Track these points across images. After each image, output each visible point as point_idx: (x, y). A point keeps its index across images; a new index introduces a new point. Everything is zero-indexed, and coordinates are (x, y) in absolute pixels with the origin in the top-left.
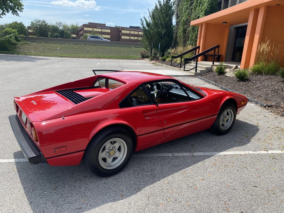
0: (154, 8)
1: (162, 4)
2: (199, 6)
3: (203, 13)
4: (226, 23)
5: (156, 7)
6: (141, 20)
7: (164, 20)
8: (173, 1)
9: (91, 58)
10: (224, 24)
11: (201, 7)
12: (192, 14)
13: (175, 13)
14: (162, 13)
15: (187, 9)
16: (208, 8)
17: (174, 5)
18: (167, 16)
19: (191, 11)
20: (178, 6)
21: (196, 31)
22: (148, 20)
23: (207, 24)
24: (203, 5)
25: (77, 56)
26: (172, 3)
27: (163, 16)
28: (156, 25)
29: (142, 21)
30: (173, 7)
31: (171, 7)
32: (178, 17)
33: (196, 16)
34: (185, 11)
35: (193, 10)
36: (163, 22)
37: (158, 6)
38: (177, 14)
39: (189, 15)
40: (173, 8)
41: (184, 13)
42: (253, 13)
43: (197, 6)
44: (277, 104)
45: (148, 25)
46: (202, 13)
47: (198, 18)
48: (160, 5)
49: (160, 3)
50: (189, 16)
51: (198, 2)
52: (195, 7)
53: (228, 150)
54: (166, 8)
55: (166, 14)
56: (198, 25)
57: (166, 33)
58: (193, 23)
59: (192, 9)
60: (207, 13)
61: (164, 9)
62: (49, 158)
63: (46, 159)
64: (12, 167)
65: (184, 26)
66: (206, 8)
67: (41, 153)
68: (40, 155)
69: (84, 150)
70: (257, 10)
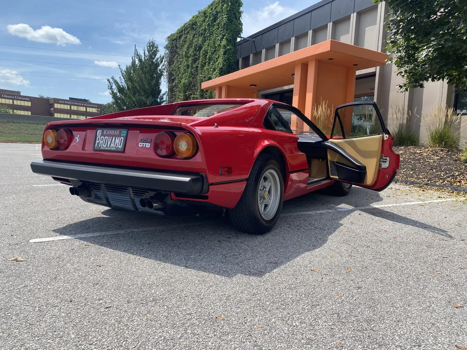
0: (129, 64)
1: (143, 60)
2: (209, 63)
3: (217, 73)
4: (255, 86)
5: (134, 63)
6: (108, 80)
7: (149, 84)
8: (161, 56)
9: (12, 142)
11: (213, 64)
12: (197, 74)
13: (165, 73)
14: (144, 73)
15: (188, 68)
16: (224, 65)
17: (161, 62)
18: (152, 77)
19: (197, 71)
20: (170, 63)
22: (119, 82)
23: (228, 86)
24: (215, 62)
26: (158, 59)
27: (146, 77)
28: (133, 90)
29: (109, 83)
30: (161, 66)
31: (157, 65)
32: (171, 80)
33: (205, 77)
34: (185, 70)
35: (199, 68)
36: (147, 87)
37: (137, 62)
38: (170, 75)
39: (193, 75)
40: (160, 68)
41: (183, 74)
42: (300, 69)
43: (205, 64)
45: (121, 90)
46: (215, 72)
47: (210, 79)
48: (140, 60)
49: (139, 58)
50: (193, 78)
51: (206, 58)
52: (202, 65)
54: (150, 66)
55: (150, 74)
56: (213, 88)
58: (205, 85)
59: (197, 67)
60: (222, 73)
61: (146, 67)
62: (212, 184)
63: (209, 185)
64: (78, 243)
65: (185, 92)
66: (221, 66)
67: (203, 174)
68: (202, 176)
69: (247, 180)
70: (304, 65)
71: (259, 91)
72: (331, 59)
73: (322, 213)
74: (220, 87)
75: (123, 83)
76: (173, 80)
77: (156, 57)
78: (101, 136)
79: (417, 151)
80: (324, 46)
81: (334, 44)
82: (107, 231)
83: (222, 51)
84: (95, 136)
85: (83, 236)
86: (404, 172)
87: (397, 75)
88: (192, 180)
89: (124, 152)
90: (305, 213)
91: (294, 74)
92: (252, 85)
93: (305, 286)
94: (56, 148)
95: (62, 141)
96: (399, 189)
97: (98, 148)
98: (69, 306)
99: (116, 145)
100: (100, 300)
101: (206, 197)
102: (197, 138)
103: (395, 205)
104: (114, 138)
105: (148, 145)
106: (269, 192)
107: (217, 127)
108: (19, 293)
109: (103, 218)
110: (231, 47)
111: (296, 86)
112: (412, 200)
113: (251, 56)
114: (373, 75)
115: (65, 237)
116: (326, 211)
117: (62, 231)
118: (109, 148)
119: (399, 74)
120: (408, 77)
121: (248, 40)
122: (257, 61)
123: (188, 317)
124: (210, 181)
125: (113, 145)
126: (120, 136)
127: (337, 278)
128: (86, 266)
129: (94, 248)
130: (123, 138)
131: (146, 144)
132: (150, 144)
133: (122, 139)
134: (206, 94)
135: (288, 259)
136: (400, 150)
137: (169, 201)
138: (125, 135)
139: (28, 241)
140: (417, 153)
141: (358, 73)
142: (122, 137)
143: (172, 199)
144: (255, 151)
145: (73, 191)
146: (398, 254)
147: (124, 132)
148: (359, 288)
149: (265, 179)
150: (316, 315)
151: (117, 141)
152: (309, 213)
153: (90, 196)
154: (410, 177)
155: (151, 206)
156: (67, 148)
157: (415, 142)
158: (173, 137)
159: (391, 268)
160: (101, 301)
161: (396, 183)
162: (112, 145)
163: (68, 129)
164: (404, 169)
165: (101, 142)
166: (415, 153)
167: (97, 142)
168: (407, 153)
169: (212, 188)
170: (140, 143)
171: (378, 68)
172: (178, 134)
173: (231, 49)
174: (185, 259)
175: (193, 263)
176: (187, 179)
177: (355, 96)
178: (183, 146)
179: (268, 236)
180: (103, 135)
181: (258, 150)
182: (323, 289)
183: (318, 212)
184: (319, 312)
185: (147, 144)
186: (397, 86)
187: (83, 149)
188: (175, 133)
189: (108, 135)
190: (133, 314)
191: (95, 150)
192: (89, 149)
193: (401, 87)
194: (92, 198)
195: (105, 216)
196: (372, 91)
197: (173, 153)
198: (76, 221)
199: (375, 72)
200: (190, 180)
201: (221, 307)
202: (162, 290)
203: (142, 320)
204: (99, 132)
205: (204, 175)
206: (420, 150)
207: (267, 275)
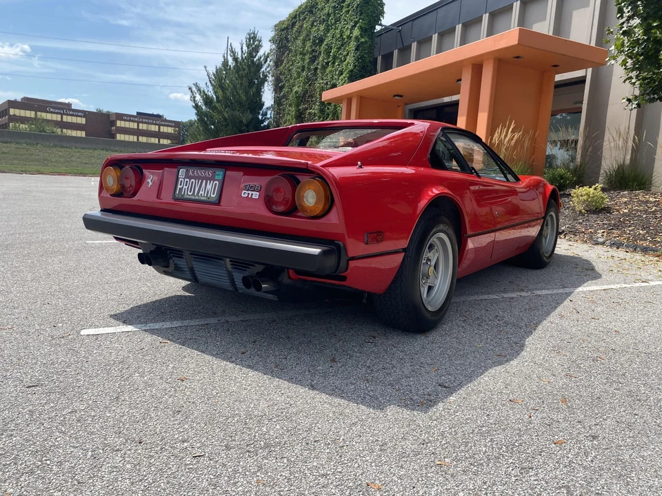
0: (219, 65)
1: (240, 58)
2: (334, 63)
3: (344, 77)
4: (401, 96)
5: (225, 63)
6: (190, 89)
7: (246, 93)
8: (264, 54)
9: (60, 174)
10: (396, 97)
11: (339, 65)
12: (316, 79)
13: (270, 78)
14: (241, 77)
15: (303, 70)
16: (355, 66)
17: (265, 63)
18: (251, 83)
19: (315, 74)
20: (278, 63)
21: (328, 115)
22: (205, 90)
23: (361, 97)
24: (342, 62)
25: (17, 169)
26: (261, 58)
27: (242, 84)
28: (226, 101)
29: (192, 92)
30: (265, 67)
31: (260, 66)
32: (278, 88)
33: (327, 84)
34: (299, 74)
35: (318, 70)
36: (244, 98)
37: (231, 62)
38: (278, 81)
39: (310, 81)
40: (263, 69)
41: (295, 79)
42: (470, 73)
43: (327, 63)
44: (571, 228)
45: (208, 100)
46: (342, 77)
47: (334, 86)
48: (235, 59)
49: (234, 55)
50: (310, 85)
51: (329, 56)
52: (322, 66)
53: (586, 284)
54: (249, 67)
55: (249, 79)
56: (339, 100)
57: (250, 122)
58: (327, 95)
59: (316, 69)
60: (353, 77)
61: (244, 70)
62: (353, 259)
63: (348, 261)
64: (149, 338)
65: (298, 105)
66: (351, 67)
67: (340, 243)
68: (339, 247)
69: (404, 250)
70: (477, 66)
71: (406, 104)
72: (518, 57)
73: (512, 298)
74: (349, 98)
75: (211, 92)
76: (282, 87)
77: (259, 54)
78: (184, 179)
79: (651, 199)
80: (508, 37)
81: (525, 34)
82: (191, 319)
83: (353, 45)
84: (175, 179)
85: (157, 327)
86: (630, 231)
87: (624, 82)
88: (324, 253)
89: (218, 202)
90: (486, 297)
91: (461, 80)
92: (395, 96)
93: (504, 430)
94: (118, 194)
95: (127, 183)
96: (625, 259)
97: (180, 196)
98: (137, 450)
99: (208, 192)
100: (183, 442)
101: (344, 279)
102: (332, 184)
103: (624, 286)
104: (204, 181)
105: (256, 195)
106: (436, 267)
107: (361, 167)
108: (63, 423)
109: (185, 296)
110: (367, 39)
111: (463, 98)
112: (650, 278)
113: (396, 52)
114: (582, 81)
115: (130, 328)
116: (518, 294)
117: (125, 318)
118: (197, 198)
119: (628, 81)
120: (641, 85)
121: (392, 29)
122: (404, 61)
123: (322, 480)
124: (351, 255)
125: (203, 193)
126: (212, 179)
127: (555, 417)
128: (161, 378)
129: (172, 348)
130: (217, 182)
131: (252, 192)
132: (258, 193)
133: (216, 184)
134: (328, 109)
135: (470, 378)
136: (622, 197)
137: (285, 279)
138: (220, 177)
139: (78, 333)
140: (651, 202)
141: (559, 77)
142: (216, 180)
143: (290, 278)
144: (419, 204)
145: (143, 259)
146: (646, 375)
147: (219, 174)
148: (594, 437)
149: (431, 247)
150: (532, 489)
151: (209, 187)
152: (492, 297)
153: (168, 267)
154: (641, 240)
155: (259, 288)
156: (134, 194)
157: (644, 184)
158: (295, 183)
159: (639, 400)
160: (186, 444)
161: (618, 248)
162: (201, 192)
163: (136, 166)
164: (630, 226)
165: (185, 187)
166: (647, 202)
167: (179, 186)
168: (634, 202)
169: (352, 264)
170: (244, 191)
171: (590, 70)
172: (303, 178)
173: (366, 42)
174: (309, 371)
175: (322, 380)
176: (316, 251)
177: (552, 112)
178: (310, 198)
179: (434, 336)
180: (187, 176)
181: (423, 204)
182: (534, 437)
183: (505, 296)
184: (536, 483)
185: (254, 193)
186: (624, 99)
187: (158, 196)
188: (299, 177)
189: (195, 178)
190: (235, 471)
191: (176, 199)
192: (167, 197)
193: (629, 100)
194: (171, 269)
195: (187, 294)
196: (578, 105)
197: (293, 209)
198: (146, 300)
199: (585, 77)
200: (320, 252)
201: (373, 464)
202: (278, 427)
203: (250, 483)
204: (182, 172)
205: (342, 245)
206: (655, 198)
207: (441, 405)
